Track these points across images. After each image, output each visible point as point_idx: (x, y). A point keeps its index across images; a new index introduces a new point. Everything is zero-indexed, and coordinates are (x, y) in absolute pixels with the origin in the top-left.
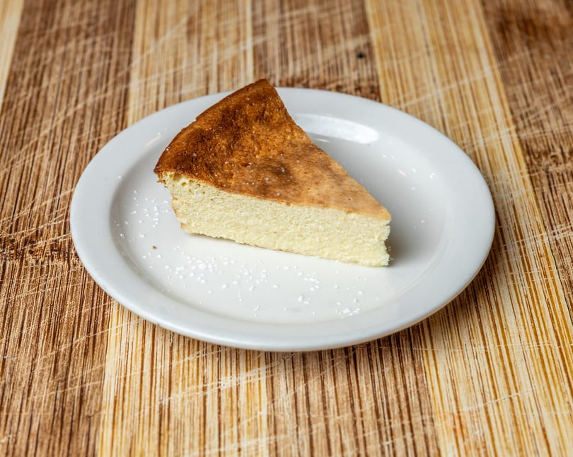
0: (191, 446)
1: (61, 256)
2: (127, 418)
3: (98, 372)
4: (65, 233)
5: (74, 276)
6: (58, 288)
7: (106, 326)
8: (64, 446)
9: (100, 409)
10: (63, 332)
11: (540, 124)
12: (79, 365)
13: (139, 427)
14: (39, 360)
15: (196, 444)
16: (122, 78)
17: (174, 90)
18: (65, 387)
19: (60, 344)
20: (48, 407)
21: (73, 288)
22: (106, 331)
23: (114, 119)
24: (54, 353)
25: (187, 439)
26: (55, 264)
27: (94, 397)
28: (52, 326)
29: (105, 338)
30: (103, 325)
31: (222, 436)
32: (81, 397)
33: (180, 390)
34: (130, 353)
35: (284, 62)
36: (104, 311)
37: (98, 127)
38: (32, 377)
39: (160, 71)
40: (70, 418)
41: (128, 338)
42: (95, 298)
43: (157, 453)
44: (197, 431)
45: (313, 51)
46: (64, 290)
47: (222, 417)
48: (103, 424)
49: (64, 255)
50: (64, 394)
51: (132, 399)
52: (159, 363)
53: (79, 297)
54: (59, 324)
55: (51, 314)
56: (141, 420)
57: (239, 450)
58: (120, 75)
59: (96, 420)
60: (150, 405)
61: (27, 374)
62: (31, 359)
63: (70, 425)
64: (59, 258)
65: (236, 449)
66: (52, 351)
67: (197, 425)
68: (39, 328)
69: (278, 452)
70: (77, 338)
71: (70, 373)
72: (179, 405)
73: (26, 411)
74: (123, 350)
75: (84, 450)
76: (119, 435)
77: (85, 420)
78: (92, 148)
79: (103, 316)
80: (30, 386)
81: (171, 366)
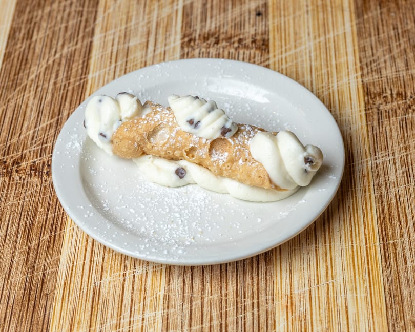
0: (112, 316)
1: (37, 174)
2: (72, 296)
3: (55, 262)
4: (40, 156)
5: (45, 190)
6: (33, 199)
7: (63, 228)
8: (29, 315)
9: (55, 289)
10: (34, 232)
11: (379, 71)
12: (43, 257)
13: (79, 302)
14: (17, 252)
15: (115, 315)
16: (88, 33)
17: (124, 43)
18: (33, 273)
19: (31, 241)
20: (21, 287)
21: (43, 198)
22: (63, 231)
23: (80, 66)
24: (27, 247)
25: (110, 311)
26: (32, 180)
27: (51, 280)
28: (27, 227)
29: (62, 236)
30: (61, 227)
31: (133, 309)
32: (43, 280)
33: (108, 276)
34: (77, 247)
35: (204, 19)
36: (63, 216)
37: (69, 73)
38: (11, 264)
39: (116, 27)
40: (35, 295)
41: (77, 237)
42: (57, 207)
43: (89, 321)
44: (116, 306)
45: (225, 10)
46: (37, 200)
47: (134, 295)
48: (56, 300)
49: (39, 173)
50: (32, 278)
51: (76, 281)
52: (96, 255)
53: (46, 205)
54: (32, 226)
55: (27, 218)
56: (81, 298)
57: (143, 319)
58: (87, 30)
59: (51, 297)
60: (88, 286)
61: (8, 262)
62: (12, 252)
63: (34, 300)
64: (35, 175)
65: (141, 319)
66: (26, 246)
67: (117, 302)
68: (18, 228)
69: (168, 321)
70: (43, 236)
71: (37, 262)
72: (107, 286)
73: (6, 290)
74: (73, 246)
75: (42, 318)
76: (66, 308)
77: (44, 296)
78: (64, 89)
79: (62, 220)
80: (10, 271)
81: (104, 258)
